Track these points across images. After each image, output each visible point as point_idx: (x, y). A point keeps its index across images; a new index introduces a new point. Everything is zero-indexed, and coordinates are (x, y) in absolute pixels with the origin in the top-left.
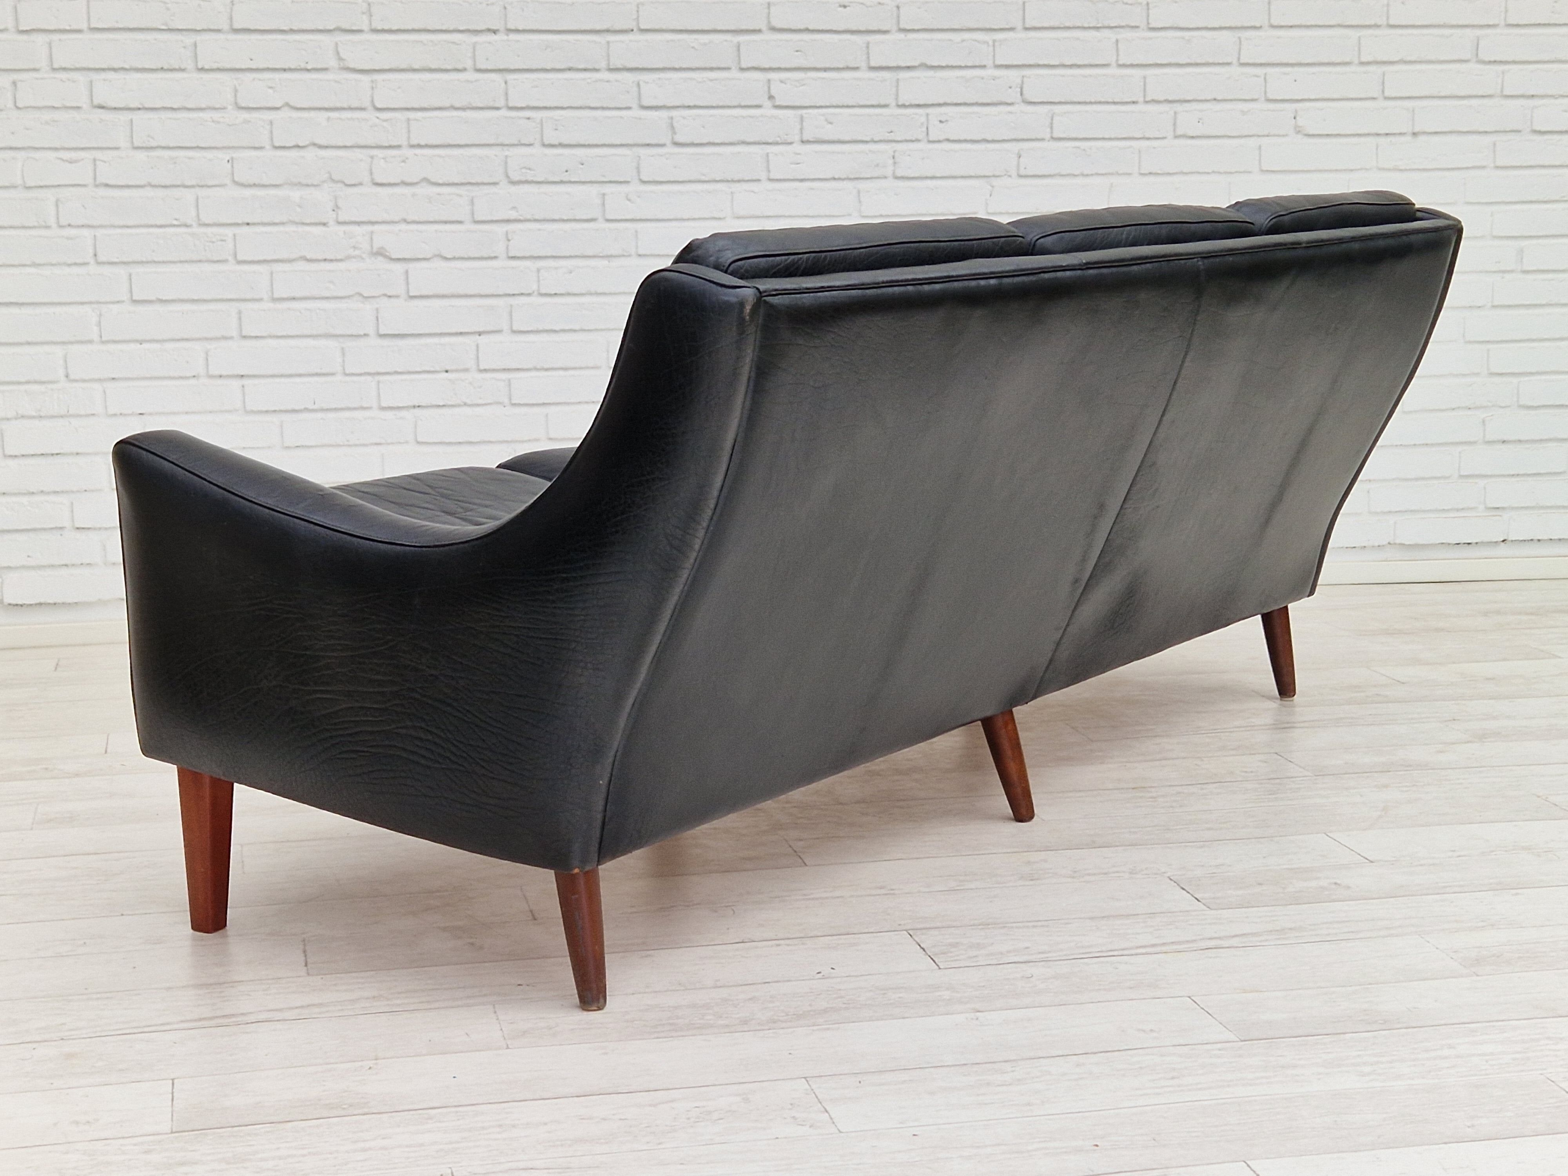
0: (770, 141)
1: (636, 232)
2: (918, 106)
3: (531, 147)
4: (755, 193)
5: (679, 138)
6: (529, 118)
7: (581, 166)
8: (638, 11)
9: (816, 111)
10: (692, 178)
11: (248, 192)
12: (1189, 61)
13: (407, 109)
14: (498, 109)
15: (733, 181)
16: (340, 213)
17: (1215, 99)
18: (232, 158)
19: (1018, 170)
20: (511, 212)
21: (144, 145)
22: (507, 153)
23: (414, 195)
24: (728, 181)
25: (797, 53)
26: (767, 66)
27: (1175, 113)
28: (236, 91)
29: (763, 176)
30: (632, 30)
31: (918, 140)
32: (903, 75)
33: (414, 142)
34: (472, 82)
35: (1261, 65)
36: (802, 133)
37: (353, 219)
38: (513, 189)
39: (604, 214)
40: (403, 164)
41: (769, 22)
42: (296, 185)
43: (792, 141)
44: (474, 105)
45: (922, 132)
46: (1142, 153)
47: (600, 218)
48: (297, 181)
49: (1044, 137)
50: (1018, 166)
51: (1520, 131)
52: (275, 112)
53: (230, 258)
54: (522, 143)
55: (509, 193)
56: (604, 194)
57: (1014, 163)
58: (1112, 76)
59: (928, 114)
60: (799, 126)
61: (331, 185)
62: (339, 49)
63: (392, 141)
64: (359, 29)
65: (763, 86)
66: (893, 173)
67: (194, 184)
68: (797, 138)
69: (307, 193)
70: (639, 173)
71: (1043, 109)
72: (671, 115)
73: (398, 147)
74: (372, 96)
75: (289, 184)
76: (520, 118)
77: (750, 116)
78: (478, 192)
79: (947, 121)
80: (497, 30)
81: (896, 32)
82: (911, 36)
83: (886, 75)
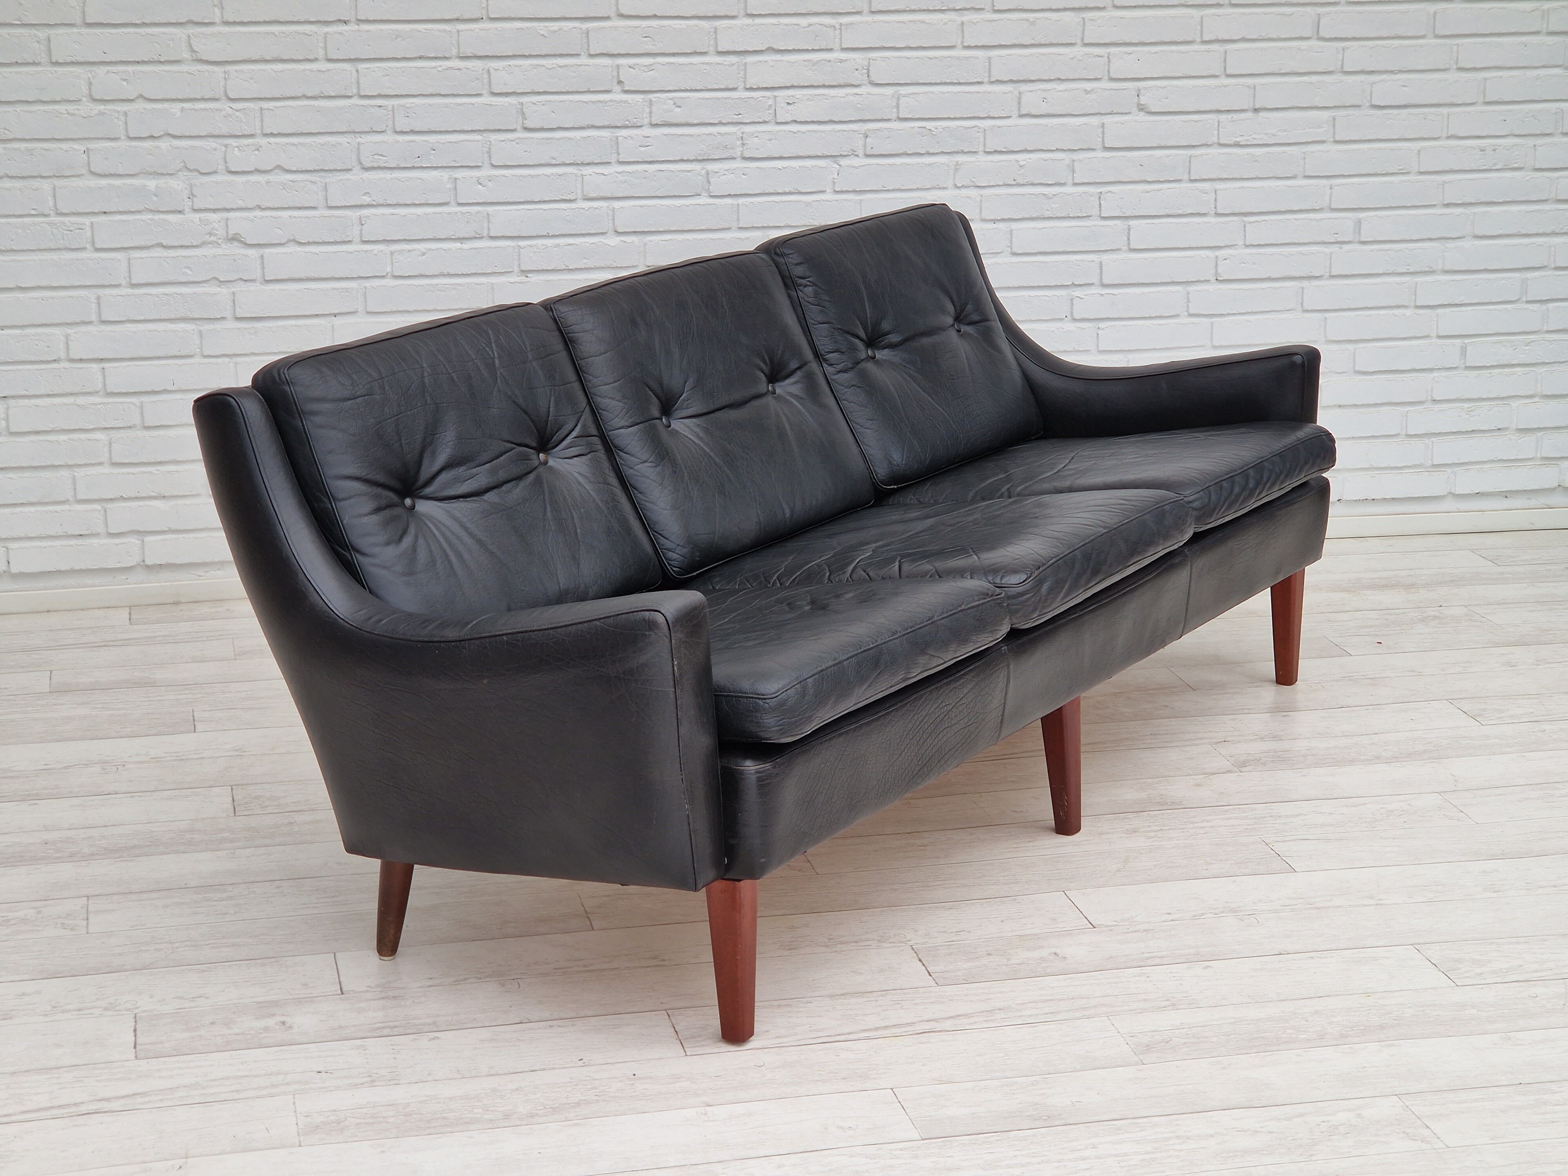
0: (619, 125)
1: (488, 214)
2: (766, 89)
3: (384, 134)
4: (605, 175)
5: (529, 124)
6: (380, 106)
7: (433, 152)
9: (664, 95)
10: (542, 162)
11: (104, 182)
12: (1033, 42)
13: (261, 99)
14: (350, 97)
15: (583, 164)
16: (195, 200)
17: (1059, 79)
18: (88, 149)
19: (865, 149)
20: (363, 197)
22: (359, 140)
23: (268, 182)
24: (578, 164)
25: (645, 39)
26: (616, 53)
27: (1020, 93)
28: (90, 84)
30: (482, 19)
31: (765, 122)
32: (750, 59)
33: (268, 131)
34: (324, 72)
35: (1105, 45)
36: (651, 116)
37: (208, 207)
38: (366, 175)
39: (456, 198)
40: (257, 152)
41: (618, 10)
42: (151, 174)
43: (641, 124)
44: (326, 94)
45: (770, 114)
46: (987, 132)
47: (452, 201)
48: (152, 170)
49: (890, 118)
50: (865, 146)
51: (1359, 106)
52: (129, 104)
53: (88, 246)
54: (374, 129)
55: (361, 179)
56: (456, 179)
57: (861, 143)
58: (958, 58)
59: (775, 97)
60: (648, 110)
61: (185, 174)
62: (192, 41)
63: (245, 130)
64: (211, 21)
65: (612, 72)
66: (742, 154)
67: (51, 174)
68: (646, 121)
69: (162, 182)
70: (490, 157)
71: (889, 91)
72: (521, 101)
73: (252, 136)
74: (225, 87)
75: (145, 173)
76: (371, 106)
77: (599, 101)
78: (331, 178)
79: (794, 103)
80: (348, 21)
81: (744, 17)
82: (758, 21)
83: (733, 59)
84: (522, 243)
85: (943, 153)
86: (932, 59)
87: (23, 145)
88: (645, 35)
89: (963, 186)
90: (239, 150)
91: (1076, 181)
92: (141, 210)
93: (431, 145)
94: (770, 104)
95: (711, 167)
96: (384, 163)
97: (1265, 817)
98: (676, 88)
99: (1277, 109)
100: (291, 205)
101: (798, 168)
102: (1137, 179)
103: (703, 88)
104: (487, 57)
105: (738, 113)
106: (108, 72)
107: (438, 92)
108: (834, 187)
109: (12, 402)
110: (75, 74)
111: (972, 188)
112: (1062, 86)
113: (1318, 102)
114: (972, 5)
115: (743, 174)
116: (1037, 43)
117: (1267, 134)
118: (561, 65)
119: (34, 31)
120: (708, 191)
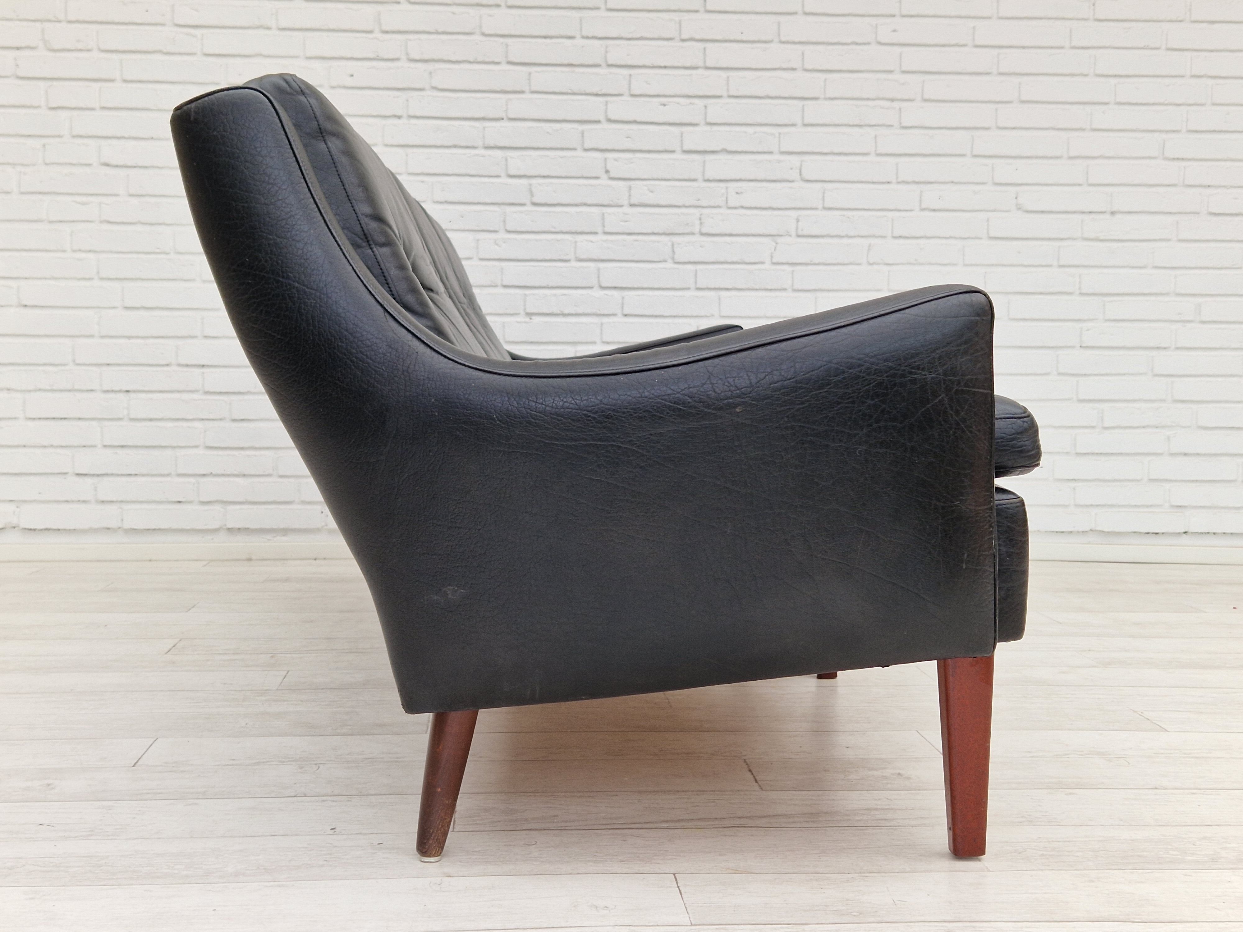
0: (605, 204)
1: (502, 269)
2: (720, 181)
4: (593, 242)
5: (535, 200)
6: (422, 182)
7: (462, 218)
8: (507, 105)
9: (641, 182)
10: (545, 230)
12: (931, 153)
15: (576, 233)
17: (952, 182)
19: (797, 231)
21: (137, 193)
24: (573, 233)
25: (627, 139)
26: (604, 148)
27: (921, 192)
29: (600, 230)
30: (503, 119)
31: (719, 207)
32: (709, 157)
35: (990, 157)
36: (630, 199)
39: (477, 255)
41: (607, 116)
43: (623, 204)
45: (723, 200)
46: (894, 221)
47: (474, 256)
49: (818, 207)
50: (797, 228)
51: (1198, 213)
56: (478, 240)
57: (794, 226)
58: (871, 163)
59: (727, 187)
60: (628, 193)
65: (601, 163)
66: (700, 231)
68: (626, 202)
70: (505, 225)
71: (817, 186)
72: (530, 182)
76: (416, 181)
77: (590, 185)
79: (741, 193)
80: (401, 116)
81: (704, 125)
82: (715, 128)
83: (695, 157)
84: (528, 292)
85: (859, 236)
86: (850, 163)
87: (153, 200)
88: (627, 136)
89: (874, 263)
91: (965, 263)
93: (460, 213)
95: (676, 239)
98: (650, 178)
99: (1130, 213)
101: (744, 243)
102: (1015, 263)
103: (671, 178)
104: (505, 148)
105: (698, 199)
107: (467, 173)
108: (772, 259)
109: (132, 395)
111: (882, 266)
112: (955, 187)
113: (1164, 208)
114: (884, 122)
115: (700, 246)
116: (934, 154)
117: (1121, 232)
118: (562, 156)
120: (673, 258)
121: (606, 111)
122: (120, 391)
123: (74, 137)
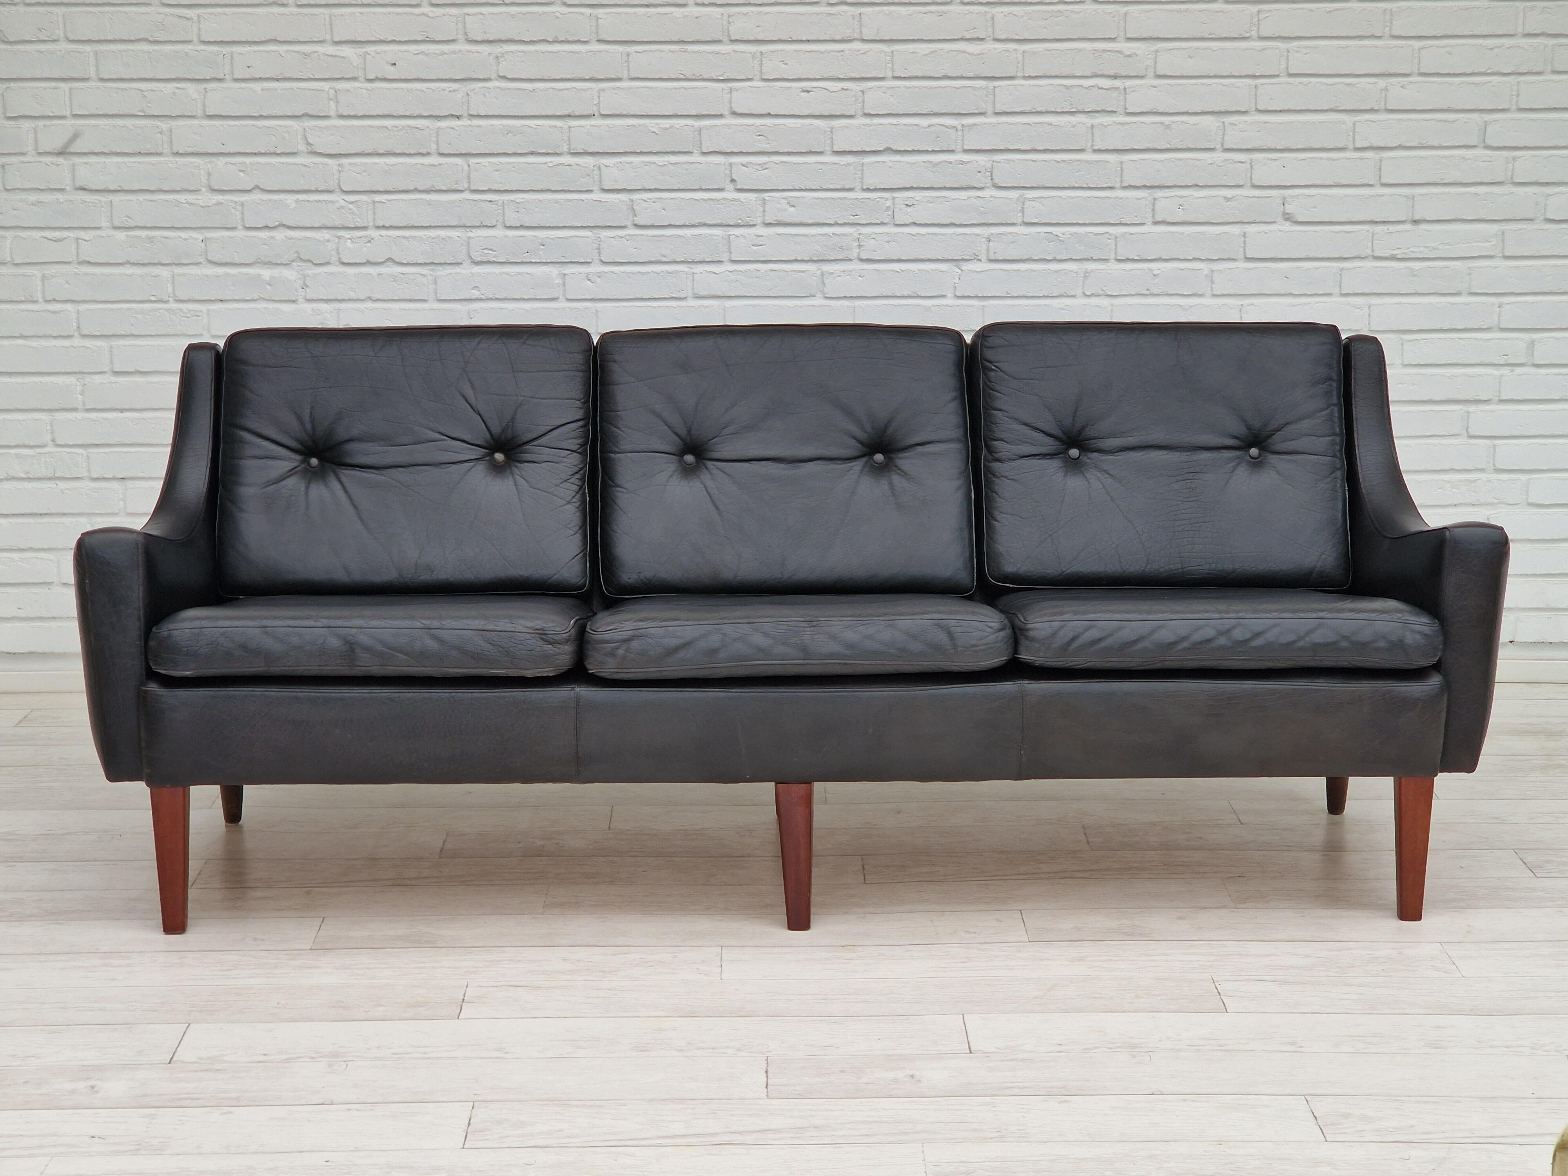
0: (731, 223)
1: (597, 310)
2: (884, 190)
3: (494, 228)
4: (717, 274)
5: (639, 221)
6: (490, 201)
7: (542, 247)
8: (599, 97)
9: (778, 194)
10: (653, 259)
11: (220, 271)
12: (1169, 146)
13: (373, 192)
14: (461, 191)
15: (693, 262)
16: (308, 290)
17: (1197, 185)
18: (205, 238)
19: (988, 254)
20: (473, 291)
21: (122, 225)
22: (470, 234)
23: (379, 274)
24: (688, 262)
25: (758, 137)
26: (728, 151)
27: (1155, 199)
29: (725, 258)
30: (594, 115)
31: (882, 224)
32: (868, 159)
33: (380, 223)
34: (434, 165)
35: (1247, 150)
36: (764, 216)
37: (321, 297)
38: (477, 269)
39: (564, 295)
40: (369, 244)
41: (731, 108)
42: (266, 263)
43: (755, 223)
44: (437, 188)
45: (889, 215)
46: (1118, 239)
47: (561, 297)
48: (267, 260)
49: (1015, 222)
50: (988, 250)
51: (1532, 220)
52: (246, 194)
53: (205, 333)
54: (484, 224)
55: (471, 273)
56: (565, 275)
57: (984, 247)
58: (1087, 162)
59: (894, 198)
60: (762, 209)
61: (299, 264)
62: (307, 134)
63: (358, 222)
64: (326, 114)
65: (725, 170)
66: (858, 255)
67: (171, 262)
68: (759, 221)
69: (276, 272)
70: (600, 253)
71: (1014, 194)
72: (631, 198)
73: (365, 228)
74: (339, 179)
75: (260, 263)
76: (482, 201)
77: (712, 200)
78: (442, 272)
79: (913, 205)
80: (461, 116)
81: (861, 116)
82: (877, 121)
83: (850, 159)
85: (1071, 259)
86: (1059, 162)
87: (144, 233)
88: (758, 134)
89: (1092, 295)
90: (352, 242)
91: (1215, 293)
92: (255, 298)
93: (540, 241)
94: (888, 205)
95: (827, 268)
96: (494, 257)
97: (1232, 955)
98: (790, 188)
99: (1438, 221)
100: (402, 297)
101: (917, 272)
102: (1282, 292)
103: (818, 188)
104: (598, 153)
105: (855, 214)
106: (226, 163)
107: (549, 188)
108: (955, 291)
109: (130, 484)
110: (195, 164)
111: (1103, 297)
112: (1200, 192)
113: (1483, 214)
114: (1103, 108)
115: (860, 276)
116: (1172, 147)
117: (1428, 247)
118: (673, 162)
119: (157, 122)
120: (823, 292)
121: (730, 102)
122: (114, 479)
123: (40, 154)
